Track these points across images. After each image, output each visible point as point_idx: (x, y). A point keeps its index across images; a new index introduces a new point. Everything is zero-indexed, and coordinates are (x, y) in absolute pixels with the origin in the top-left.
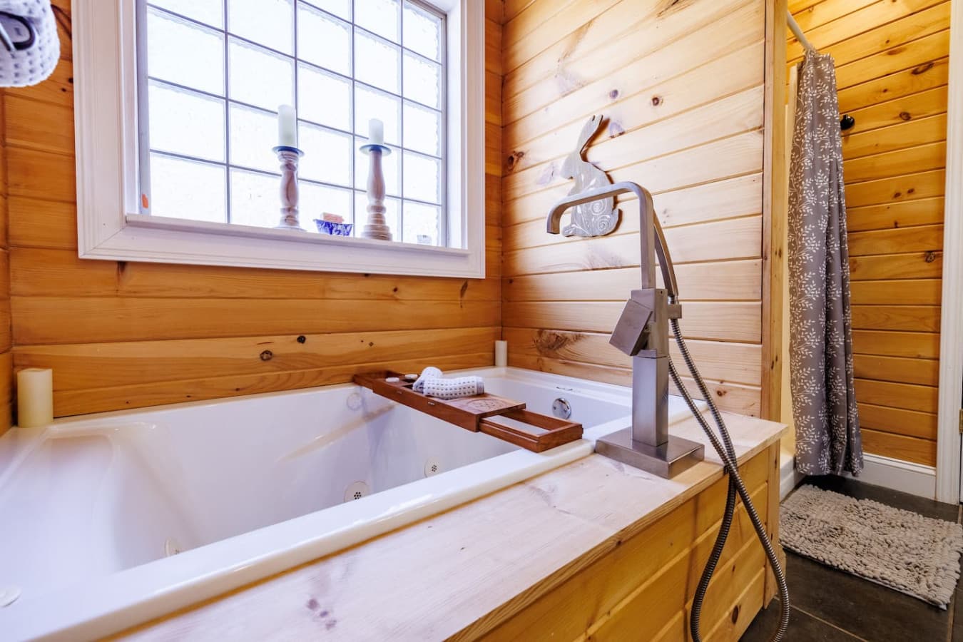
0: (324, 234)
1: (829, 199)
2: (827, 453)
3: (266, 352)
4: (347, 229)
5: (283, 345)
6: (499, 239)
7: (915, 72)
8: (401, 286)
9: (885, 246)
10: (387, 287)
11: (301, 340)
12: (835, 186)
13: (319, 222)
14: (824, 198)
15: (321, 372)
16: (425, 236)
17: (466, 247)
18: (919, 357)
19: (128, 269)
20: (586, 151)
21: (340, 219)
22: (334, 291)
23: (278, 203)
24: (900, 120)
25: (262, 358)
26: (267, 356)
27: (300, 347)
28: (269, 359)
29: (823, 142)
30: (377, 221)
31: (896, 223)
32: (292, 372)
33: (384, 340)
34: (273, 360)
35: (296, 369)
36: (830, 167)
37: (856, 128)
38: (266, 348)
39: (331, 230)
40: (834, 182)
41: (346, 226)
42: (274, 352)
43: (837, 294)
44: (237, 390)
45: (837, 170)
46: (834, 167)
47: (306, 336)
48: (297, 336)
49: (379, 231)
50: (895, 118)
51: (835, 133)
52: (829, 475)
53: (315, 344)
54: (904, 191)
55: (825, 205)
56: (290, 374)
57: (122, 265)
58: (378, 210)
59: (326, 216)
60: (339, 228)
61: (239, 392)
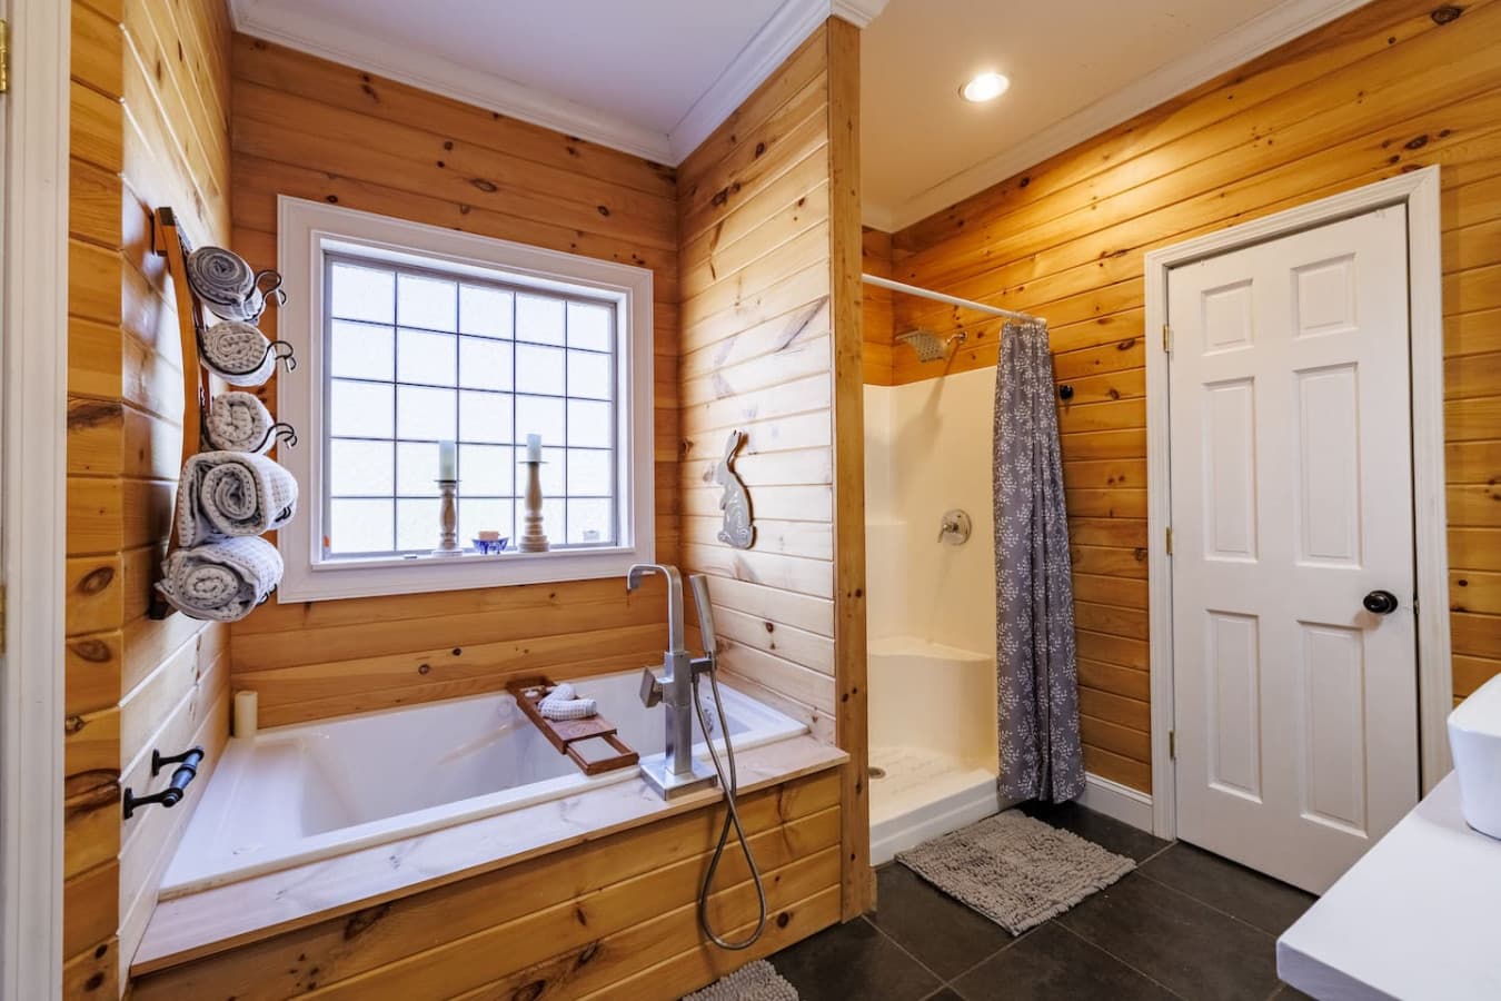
0: (478, 554)
1: (1033, 483)
2: (1034, 775)
3: (424, 666)
4: (502, 543)
5: (441, 658)
6: (675, 528)
7: (1121, 348)
8: (559, 592)
9: (1103, 538)
10: (545, 594)
11: (457, 652)
12: (1038, 472)
13: (475, 542)
14: (1026, 485)
15: (475, 681)
16: (592, 532)
17: (633, 545)
18: (1134, 667)
19: (313, 607)
20: (734, 460)
21: (497, 534)
22: (488, 604)
23: (438, 529)
24: (1109, 398)
25: (420, 672)
26: (425, 669)
27: (455, 660)
28: (426, 672)
29: (1025, 422)
30: (532, 533)
31: (1111, 513)
32: (447, 682)
33: (538, 646)
34: (431, 672)
35: (451, 679)
36: (1033, 450)
37: (1075, 399)
38: (423, 662)
39: (486, 548)
40: (1037, 467)
41: (501, 542)
42: (432, 665)
43: (1040, 593)
44: (398, 701)
45: (1041, 453)
46: (1037, 451)
47: (462, 648)
48: (452, 650)
49: (535, 543)
50: (1107, 395)
51: (1039, 411)
52: (1032, 800)
53: (471, 655)
54: (1116, 477)
55: (1028, 493)
56: (446, 685)
57: (308, 605)
58: (535, 521)
59: (482, 534)
60: (494, 544)
61: (400, 702)
